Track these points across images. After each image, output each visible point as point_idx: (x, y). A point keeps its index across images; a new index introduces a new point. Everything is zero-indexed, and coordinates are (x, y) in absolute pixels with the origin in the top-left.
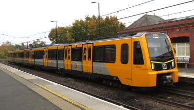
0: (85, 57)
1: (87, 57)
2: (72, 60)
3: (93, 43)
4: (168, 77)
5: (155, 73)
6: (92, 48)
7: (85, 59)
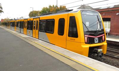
0: (34, 27)
1: (36, 27)
2: (27, 29)
3: (39, 18)
4: (99, 50)
5: (88, 46)
6: (39, 21)
7: (34, 29)
